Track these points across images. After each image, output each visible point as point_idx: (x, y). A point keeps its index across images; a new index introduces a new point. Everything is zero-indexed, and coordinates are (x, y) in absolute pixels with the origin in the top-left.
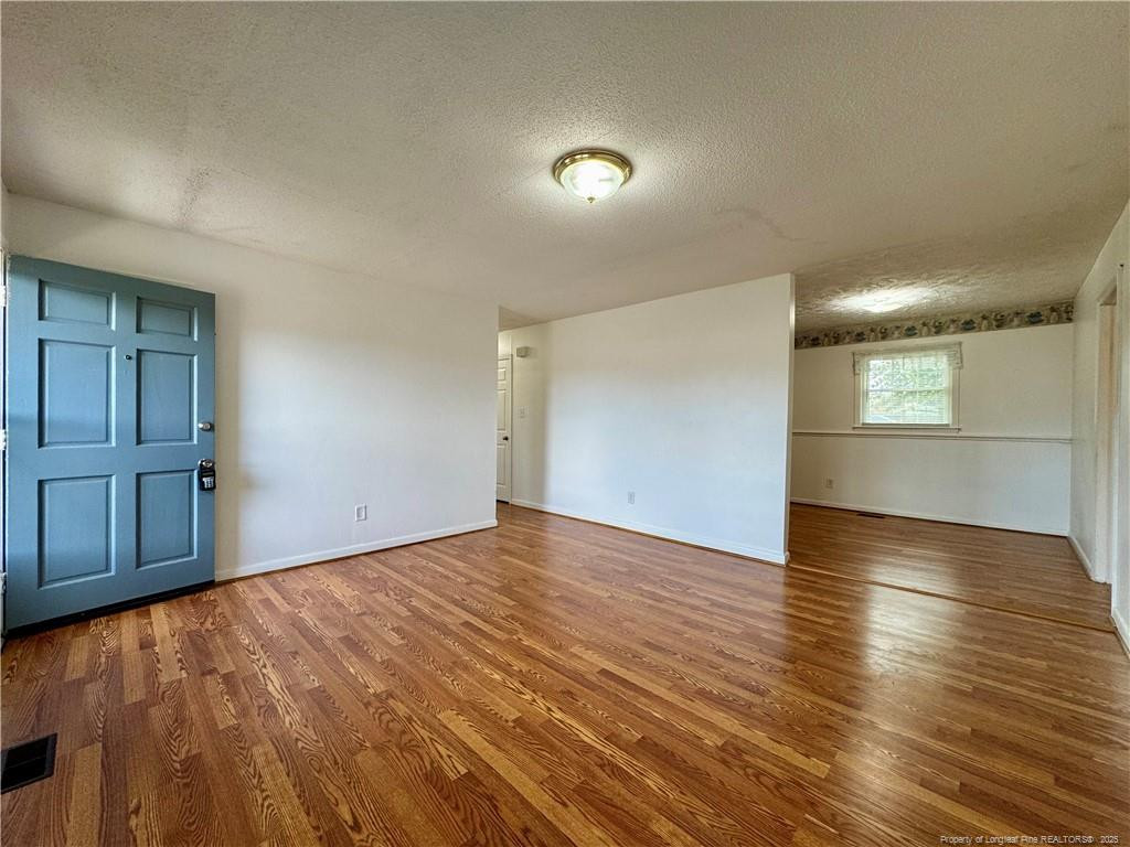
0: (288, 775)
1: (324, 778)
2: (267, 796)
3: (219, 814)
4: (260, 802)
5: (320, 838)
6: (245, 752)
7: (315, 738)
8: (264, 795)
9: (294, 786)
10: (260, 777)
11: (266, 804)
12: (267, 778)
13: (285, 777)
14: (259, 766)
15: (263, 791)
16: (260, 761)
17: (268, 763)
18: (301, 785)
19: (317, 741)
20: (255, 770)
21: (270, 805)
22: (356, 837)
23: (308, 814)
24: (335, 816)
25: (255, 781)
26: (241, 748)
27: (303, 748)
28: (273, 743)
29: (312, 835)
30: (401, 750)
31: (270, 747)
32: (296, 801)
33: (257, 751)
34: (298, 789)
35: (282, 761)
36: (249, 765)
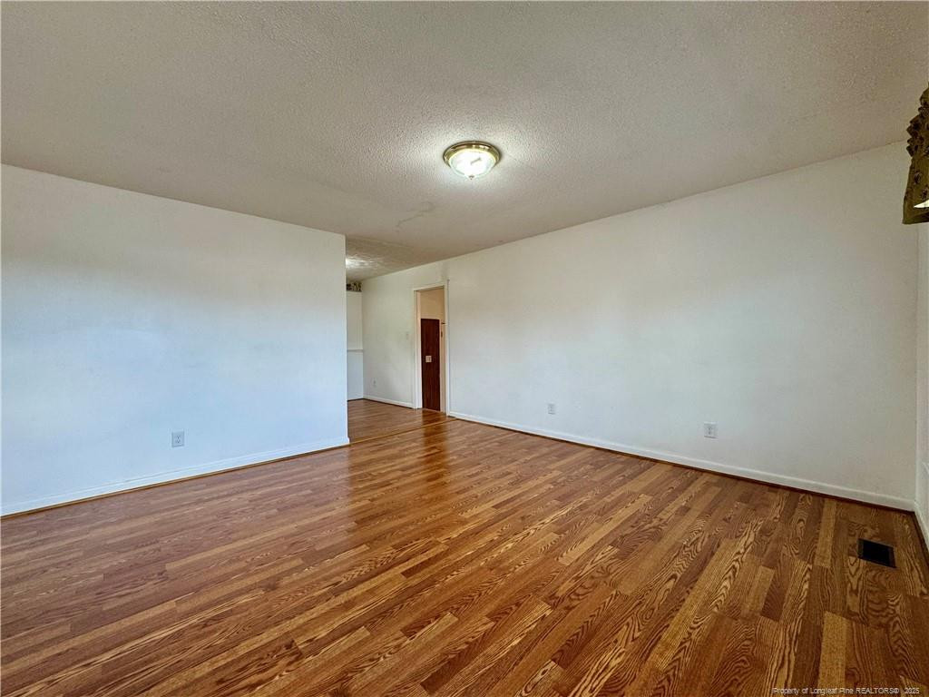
0: (668, 626)
1: (656, 605)
2: (691, 628)
3: (724, 649)
4: (698, 630)
5: (691, 588)
6: (671, 673)
7: (625, 627)
8: (691, 631)
9: (673, 617)
10: (682, 643)
11: (695, 626)
12: (679, 638)
13: (672, 627)
14: (674, 652)
15: (690, 634)
16: (670, 654)
17: (667, 646)
18: (669, 614)
19: (628, 624)
20: (680, 651)
21: (695, 623)
22: (679, 575)
23: (684, 600)
24: (675, 588)
25: (687, 644)
26: (669, 681)
27: (639, 630)
28: (647, 657)
29: (693, 593)
30: (609, 574)
31: (654, 656)
32: (682, 610)
33: (663, 664)
34: (673, 614)
35: (660, 638)
36: (679, 659)
